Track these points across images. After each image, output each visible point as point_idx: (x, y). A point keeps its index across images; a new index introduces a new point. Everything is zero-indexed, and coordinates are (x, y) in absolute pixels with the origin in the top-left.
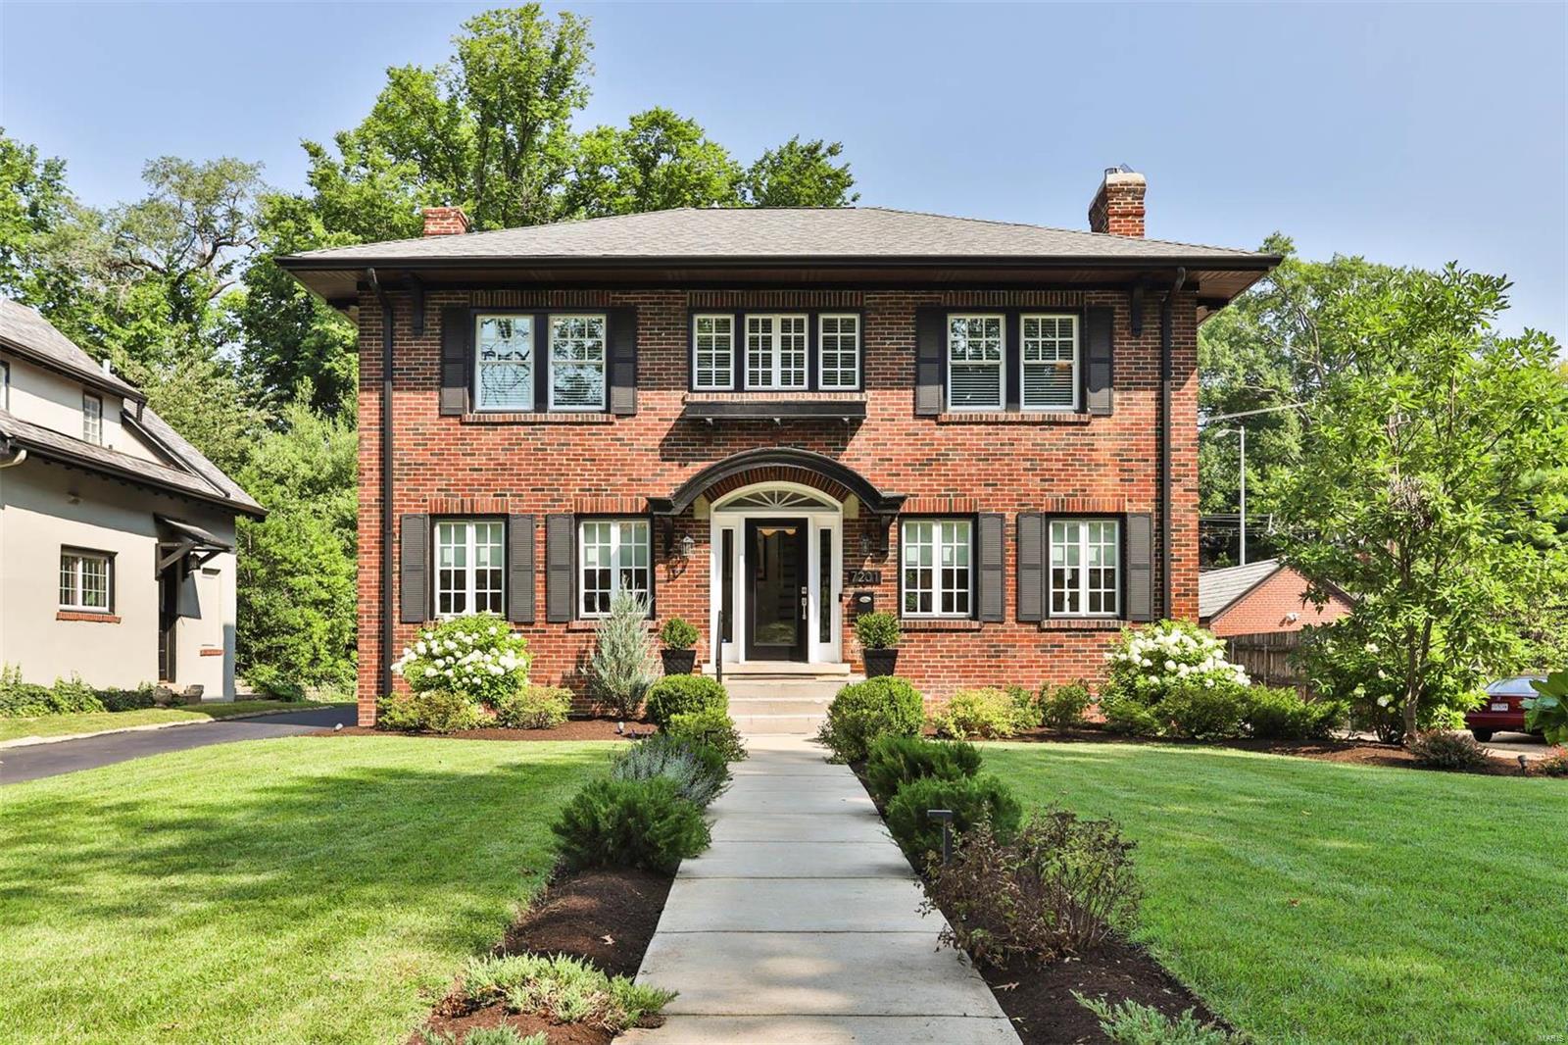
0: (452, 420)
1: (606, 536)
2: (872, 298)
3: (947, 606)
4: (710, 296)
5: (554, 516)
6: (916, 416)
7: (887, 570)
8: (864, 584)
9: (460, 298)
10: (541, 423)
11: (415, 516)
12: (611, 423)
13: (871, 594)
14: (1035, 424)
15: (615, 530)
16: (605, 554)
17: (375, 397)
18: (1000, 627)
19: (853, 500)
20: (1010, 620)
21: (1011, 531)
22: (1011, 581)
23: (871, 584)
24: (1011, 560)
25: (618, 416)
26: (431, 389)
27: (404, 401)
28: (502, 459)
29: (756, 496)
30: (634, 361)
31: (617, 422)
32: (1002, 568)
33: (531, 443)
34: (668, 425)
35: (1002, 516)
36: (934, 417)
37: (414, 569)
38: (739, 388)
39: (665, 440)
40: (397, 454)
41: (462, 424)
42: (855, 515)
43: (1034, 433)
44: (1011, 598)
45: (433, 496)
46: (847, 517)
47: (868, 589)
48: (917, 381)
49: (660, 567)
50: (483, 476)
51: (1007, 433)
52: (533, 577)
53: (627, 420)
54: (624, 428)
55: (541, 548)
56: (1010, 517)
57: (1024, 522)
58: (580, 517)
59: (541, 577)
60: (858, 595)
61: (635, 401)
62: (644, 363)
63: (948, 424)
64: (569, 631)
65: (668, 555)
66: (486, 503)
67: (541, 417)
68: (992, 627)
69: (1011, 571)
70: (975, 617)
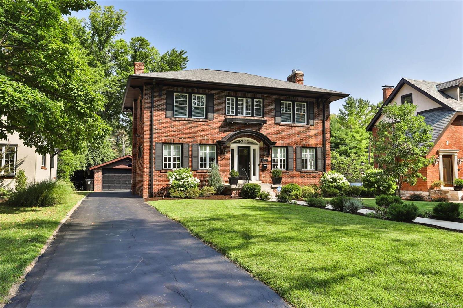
0: (168, 119)
1: (205, 150)
2: (266, 96)
3: (281, 167)
4: (230, 93)
5: (194, 144)
6: (275, 124)
7: (269, 159)
8: (264, 162)
9: (171, 88)
10: (191, 121)
11: (159, 143)
12: (208, 122)
13: (266, 164)
14: (299, 127)
15: (208, 148)
16: (205, 154)
17: (149, 112)
18: (292, 172)
19: (262, 142)
20: (295, 171)
21: (295, 150)
22: (295, 162)
23: (266, 162)
24: (295, 157)
25: (209, 120)
26: (163, 111)
27: (156, 113)
28: (181, 129)
29: (239, 141)
30: (213, 107)
31: (209, 122)
32: (293, 159)
33: (188, 126)
34: (221, 123)
35: (293, 147)
36: (279, 124)
37: (159, 157)
38: (236, 115)
39: (220, 126)
40: (154, 127)
41: (171, 120)
42: (262, 146)
43: (299, 129)
44: (295, 166)
45: (164, 138)
46: (261, 146)
47: (265, 163)
48: (275, 116)
49: (219, 157)
50: (176, 133)
51: (293, 128)
52: (189, 159)
53: (211, 121)
54: (210, 123)
55: (190, 152)
56: (294, 147)
57: (297, 148)
58: (200, 144)
59: (190, 159)
60: (263, 165)
61: (213, 117)
62: (215, 108)
63: (281, 126)
64: (197, 173)
65: (221, 154)
66: (177, 140)
67: (191, 119)
68: (291, 172)
69: (295, 159)
70: (287, 170)
